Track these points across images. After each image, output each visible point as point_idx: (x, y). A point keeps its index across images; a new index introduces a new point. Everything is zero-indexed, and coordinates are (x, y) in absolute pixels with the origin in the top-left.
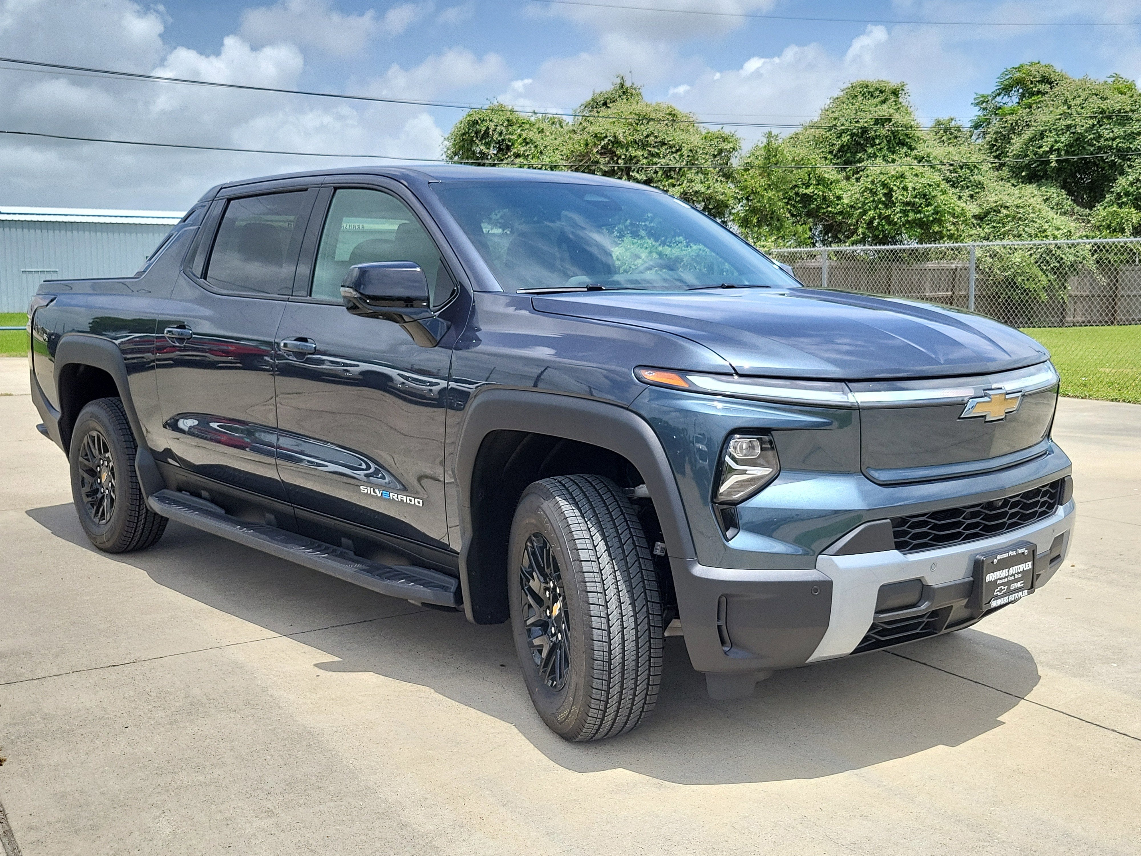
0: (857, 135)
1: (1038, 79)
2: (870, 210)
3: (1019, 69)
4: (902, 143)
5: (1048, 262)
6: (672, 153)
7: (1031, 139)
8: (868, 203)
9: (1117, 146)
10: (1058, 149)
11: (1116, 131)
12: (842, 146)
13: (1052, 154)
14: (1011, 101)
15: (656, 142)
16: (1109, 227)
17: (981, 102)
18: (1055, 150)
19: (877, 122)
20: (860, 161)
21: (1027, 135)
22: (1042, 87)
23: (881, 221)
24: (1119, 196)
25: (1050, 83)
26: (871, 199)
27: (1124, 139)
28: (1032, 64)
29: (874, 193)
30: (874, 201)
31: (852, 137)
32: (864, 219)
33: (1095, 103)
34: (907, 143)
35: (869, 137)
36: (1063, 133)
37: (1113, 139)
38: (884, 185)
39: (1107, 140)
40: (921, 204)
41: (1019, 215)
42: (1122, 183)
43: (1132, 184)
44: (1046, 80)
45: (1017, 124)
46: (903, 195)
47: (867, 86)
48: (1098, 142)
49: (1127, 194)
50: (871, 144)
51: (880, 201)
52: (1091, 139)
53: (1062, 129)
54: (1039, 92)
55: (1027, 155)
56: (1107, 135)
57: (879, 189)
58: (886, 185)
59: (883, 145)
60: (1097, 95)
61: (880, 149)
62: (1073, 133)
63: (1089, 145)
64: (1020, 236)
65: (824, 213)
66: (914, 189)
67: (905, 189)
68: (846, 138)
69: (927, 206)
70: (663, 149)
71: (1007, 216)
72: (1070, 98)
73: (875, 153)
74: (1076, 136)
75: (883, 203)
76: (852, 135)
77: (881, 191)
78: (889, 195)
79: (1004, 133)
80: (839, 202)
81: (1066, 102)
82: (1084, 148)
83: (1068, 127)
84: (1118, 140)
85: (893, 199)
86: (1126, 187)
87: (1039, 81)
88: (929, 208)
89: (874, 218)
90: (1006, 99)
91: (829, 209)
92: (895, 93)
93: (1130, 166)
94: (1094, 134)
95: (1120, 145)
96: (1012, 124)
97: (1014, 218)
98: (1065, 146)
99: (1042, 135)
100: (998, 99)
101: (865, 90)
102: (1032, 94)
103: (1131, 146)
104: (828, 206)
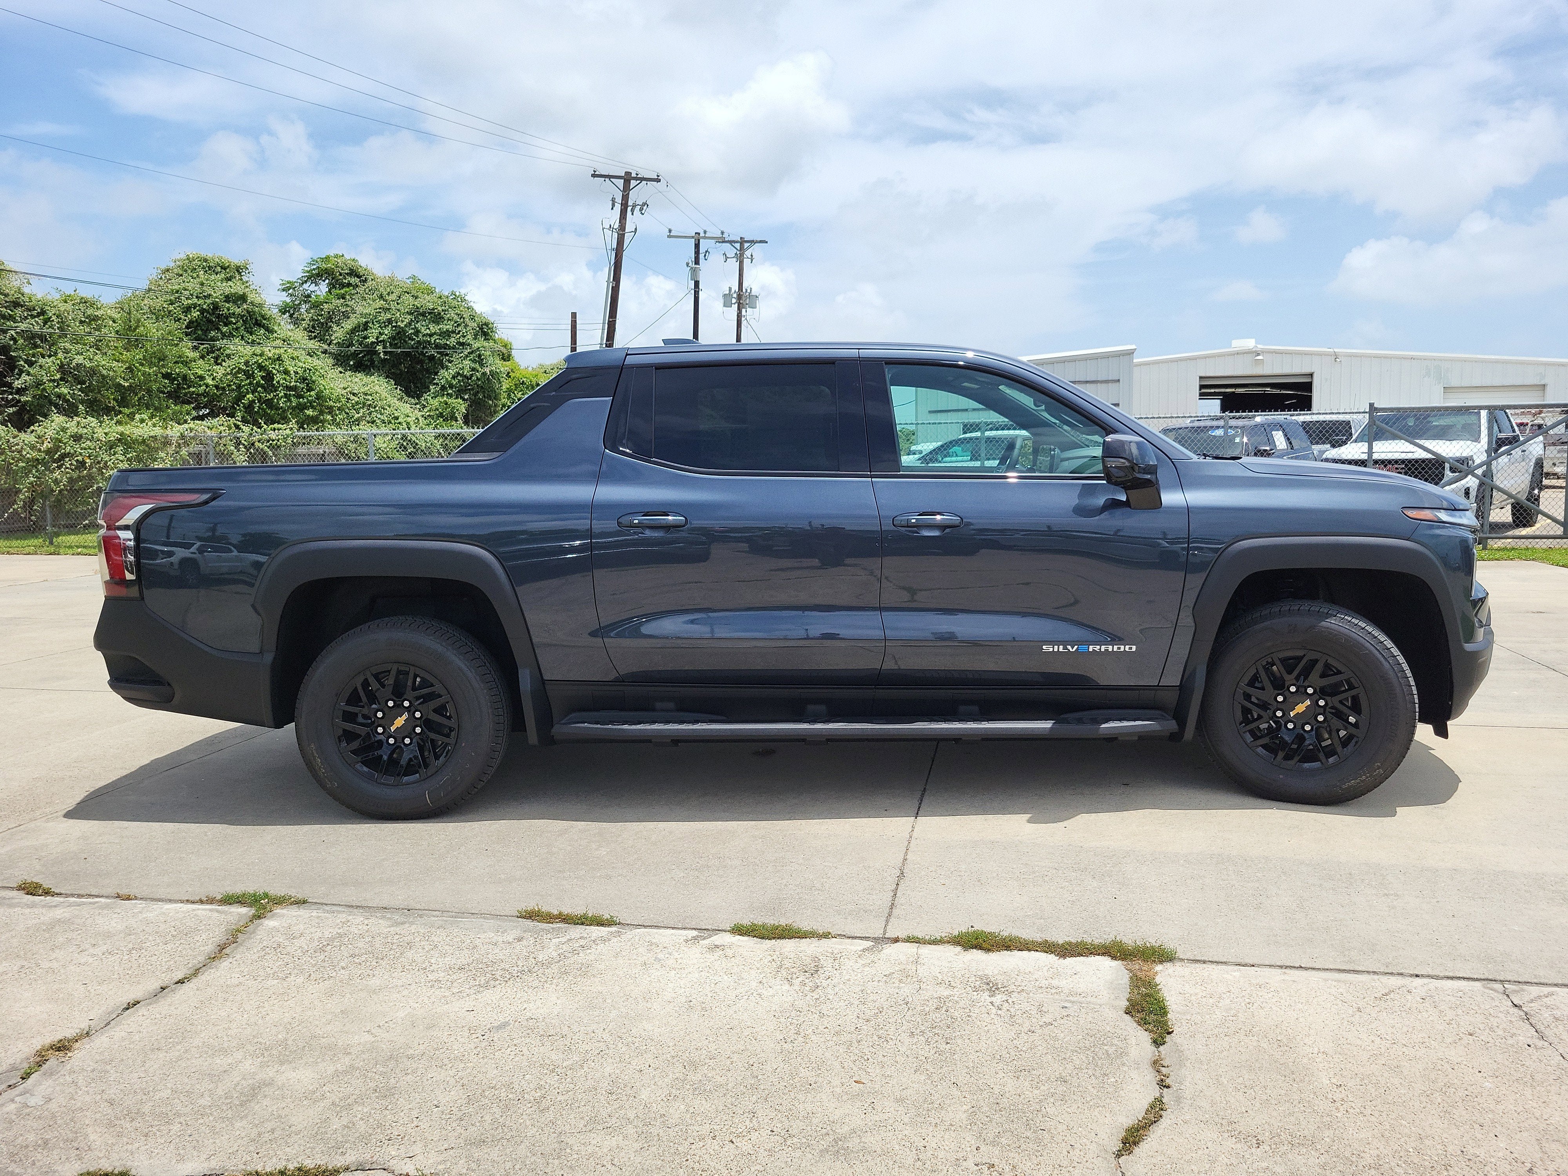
0: (208, 312)
1: (346, 271)
2: (248, 393)
3: (327, 258)
4: (259, 324)
5: (405, 448)
6: (33, 317)
7: (353, 331)
8: (244, 386)
9: (435, 341)
10: (383, 341)
11: (431, 328)
12: (191, 322)
13: (378, 344)
14: (322, 289)
15: (6, 302)
16: (441, 415)
17: (287, 288)
18: (381, 342)
19: (228, 298)
20: (213, 339)
21: (348, 325)
22: (354, 280)
23: (262, 404)
24: (443, 388)
25: (359, 277)
26: (248, 381)
27: (440, 335)
28: (336, 256)
29: (249, 375)
30: (250, 384)
31: (202, 313)
32: (243, 403)
33: (408, 300)
34: (264, 324)
35: (222, 314)
36: (385, 326)
37: (431, 335)
38: (261, 367)
39: (424, 336)
40: (303, 388)
41: (369, 403)
42: (445, 375)
43: (454, 377)
44: (353, 273)
45: (333, 313)
46: (285, 379)
47: (206, 260)
48: (418, 337)
49: (451, 386)
50: (224, 322)
51: (258, 384)
52: (411, 334)
53: (385, 323)
54: (349, 285)
55: (351, 345)
56: (424, 330)
57: (256, 372)
58: (262, 367)
59: (239, 324)
60: (408, 293)
61: (237, 329)
62: (395, 326)
63: (410, 339)
64: (373, 422)
65: (185, 395)
66: (296, 373)
67: (286, 372)
68: (196, 314)
69: (309, 390)
70: (18, 311)
71: (357, 403)
72: (385, 293)
73: (231, 333)
74: (398, 330)
75: (262, 386)
76: (202, 311)
77: (258, 374)
78: (269, 377)
79: (322, 321)
80: (202, 383)
81: (381, 297)
82: (405, 341)
83: (390, 321)
84: (436, 337)
85: (275, 382)
86: (449, 379)
87: (347, 274)
88: (313, 393)
89: (253, 401)
90: (313, 287)
91: (192, 389)
92: (238, 269)
93: (451, 362)
94: (412, 329)
95: (437, 341)
96: (329, 312)
97: (364, 404)
98: (389, 338)
99: (366, 326)
100: (305, 286)
101: (204, 264)
102: (343, 286)
103: (448, 343)
104: (189, 387)
